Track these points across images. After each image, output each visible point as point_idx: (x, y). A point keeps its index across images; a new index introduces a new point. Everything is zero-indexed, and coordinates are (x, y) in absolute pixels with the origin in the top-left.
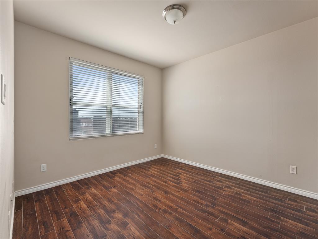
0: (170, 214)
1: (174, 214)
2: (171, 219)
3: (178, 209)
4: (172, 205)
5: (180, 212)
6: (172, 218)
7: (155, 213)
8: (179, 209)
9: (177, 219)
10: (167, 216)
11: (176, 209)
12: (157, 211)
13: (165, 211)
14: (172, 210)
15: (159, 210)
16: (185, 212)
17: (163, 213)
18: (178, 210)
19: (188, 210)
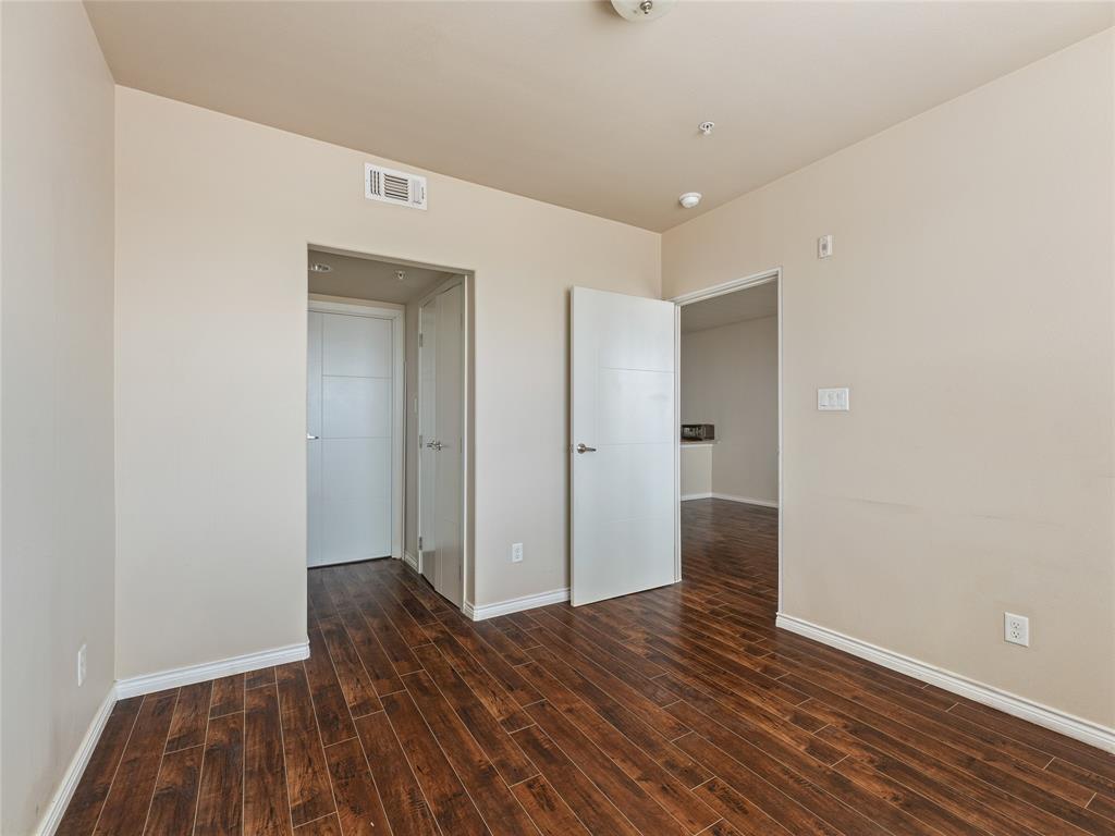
0: (671, 765)
1: (658, 763)
2: (670, 747)
3: (639, 779)
4: (660, 800)
5: (635, 764)
6: (667, 749)
7: (728, 773)
8: (633, 778)
9: (650, 745)
10: (685, 760)
11: (646, 780)
12: (721, 782)
13: (691, 776)
14: (663, 775)
15: (714, 783)
16: (617, 762)
17: (698, 770)
18: (640, 772)
19: (604, 767)
